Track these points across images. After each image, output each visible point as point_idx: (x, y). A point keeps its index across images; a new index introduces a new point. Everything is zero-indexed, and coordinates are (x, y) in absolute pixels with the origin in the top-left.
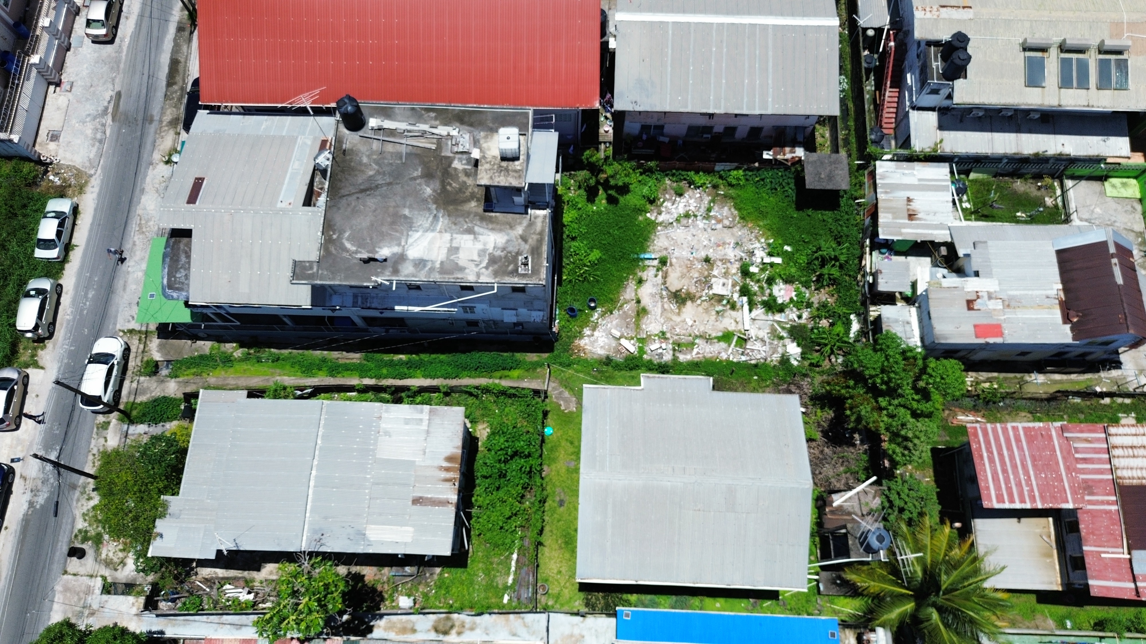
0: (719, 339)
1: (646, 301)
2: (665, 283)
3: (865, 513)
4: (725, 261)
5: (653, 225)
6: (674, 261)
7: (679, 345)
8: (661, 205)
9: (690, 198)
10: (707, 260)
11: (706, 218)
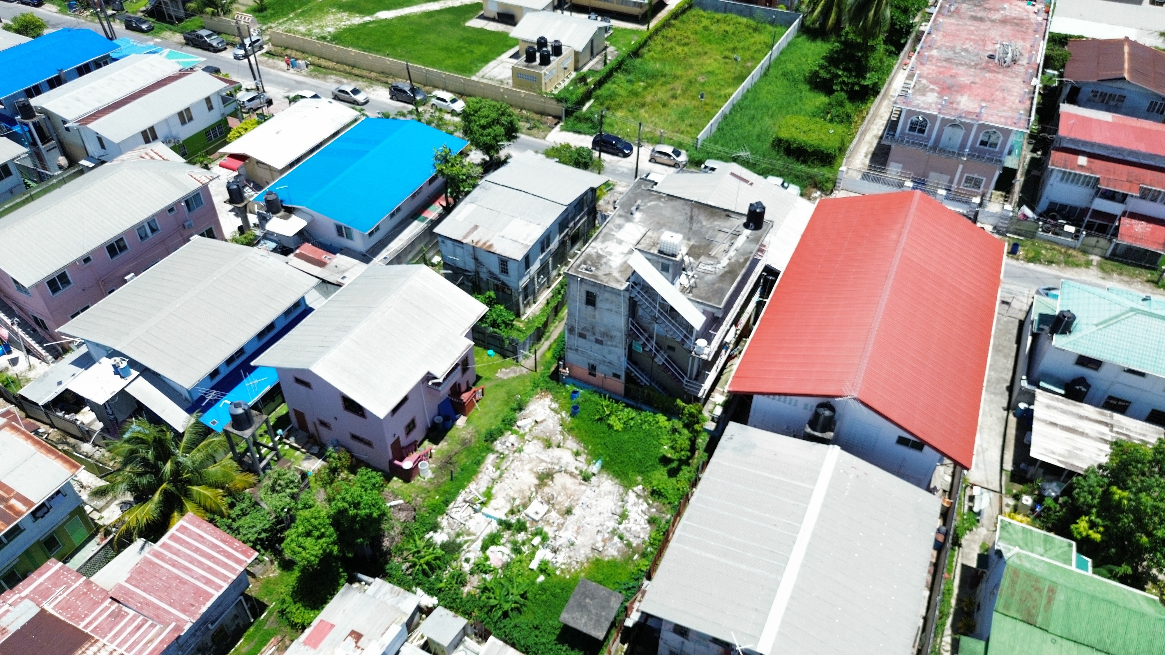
1: (557, 452)
4: (560, 527)
5: (628, 485)
8: (646, 501)
9: (643, 528)
10: (569, 512)
11: (614, 532)
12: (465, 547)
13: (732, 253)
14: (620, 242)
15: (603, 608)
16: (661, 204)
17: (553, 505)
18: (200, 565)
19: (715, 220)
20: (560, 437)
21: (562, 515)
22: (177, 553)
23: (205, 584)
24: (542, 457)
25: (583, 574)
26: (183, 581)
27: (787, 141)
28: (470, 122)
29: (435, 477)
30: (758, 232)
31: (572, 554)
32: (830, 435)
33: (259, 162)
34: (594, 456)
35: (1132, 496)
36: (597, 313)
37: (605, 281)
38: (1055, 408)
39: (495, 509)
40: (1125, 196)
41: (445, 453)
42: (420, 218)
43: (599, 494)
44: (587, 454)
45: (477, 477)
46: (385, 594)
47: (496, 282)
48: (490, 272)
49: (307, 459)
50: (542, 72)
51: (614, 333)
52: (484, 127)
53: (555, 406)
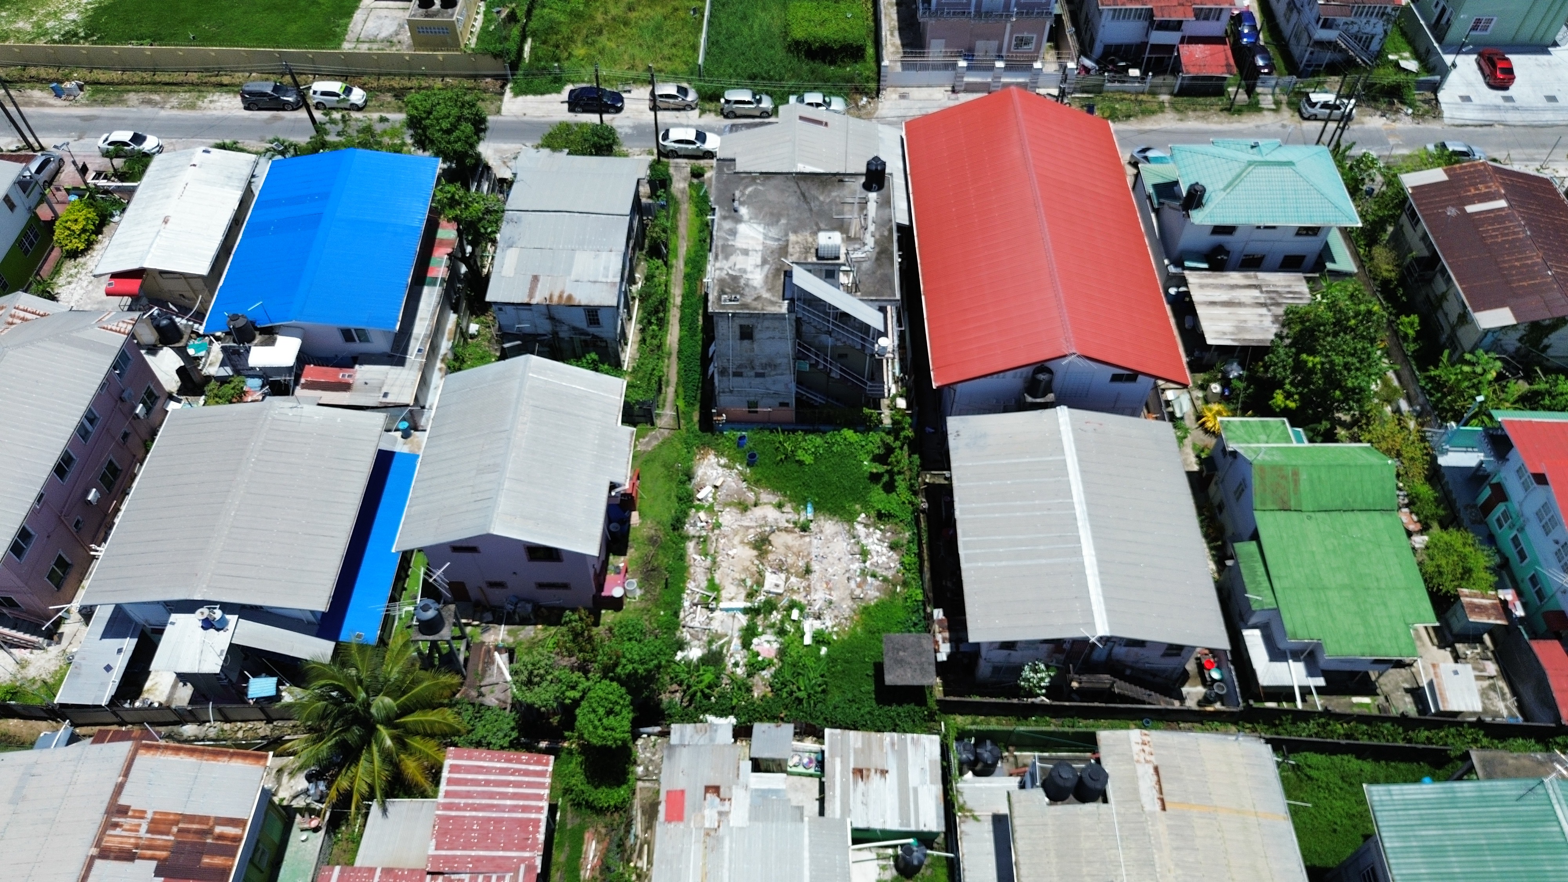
0: (711, 581)
1: (758, 512)
2: (779, 529)
3: (483, 689)
4: (808, 590)
5: (850, 518)
6: (807, 539)
7: (705, 541)
8: (877, 528)
9: (889, 557)
10: (808, 571)
11: (863, 573)
12: (725, 651)
13: (872, 228)
14: (746, 252)
15: (920, 654)
16: (760, 188)
17: (787, 570)
18: (504, 796)
19: (830, 191)
20: (751, 495)
21: (803, 577)
22: (468, 795)
23: (523, 812)
24: (746, 524)
25: (859, 629)
26: (498, 821)
27: (806, 42)
28: (425, 129)
29: (647, 592)
30: (883, 191)
31: (836, 612)
32: (1051, 397)
33: (162, 273)
34: (800, 502)
35: (1323, 360)
36: (755, 346)
37: (758, 308)
38: (1208, 286)
39: (731, 600)
40: (1180, 23)
41: (640, 561)
42: (428, 280)
43: (826, 539)
44: (790, 501)
45: (689, 573)
46: (691, 737)
47: (583, 337)
48: (574, 329)
49: (485, 631)
50: (454, 19)
51: (779, 361)
52: (448, 132)
53: (723, 461)
